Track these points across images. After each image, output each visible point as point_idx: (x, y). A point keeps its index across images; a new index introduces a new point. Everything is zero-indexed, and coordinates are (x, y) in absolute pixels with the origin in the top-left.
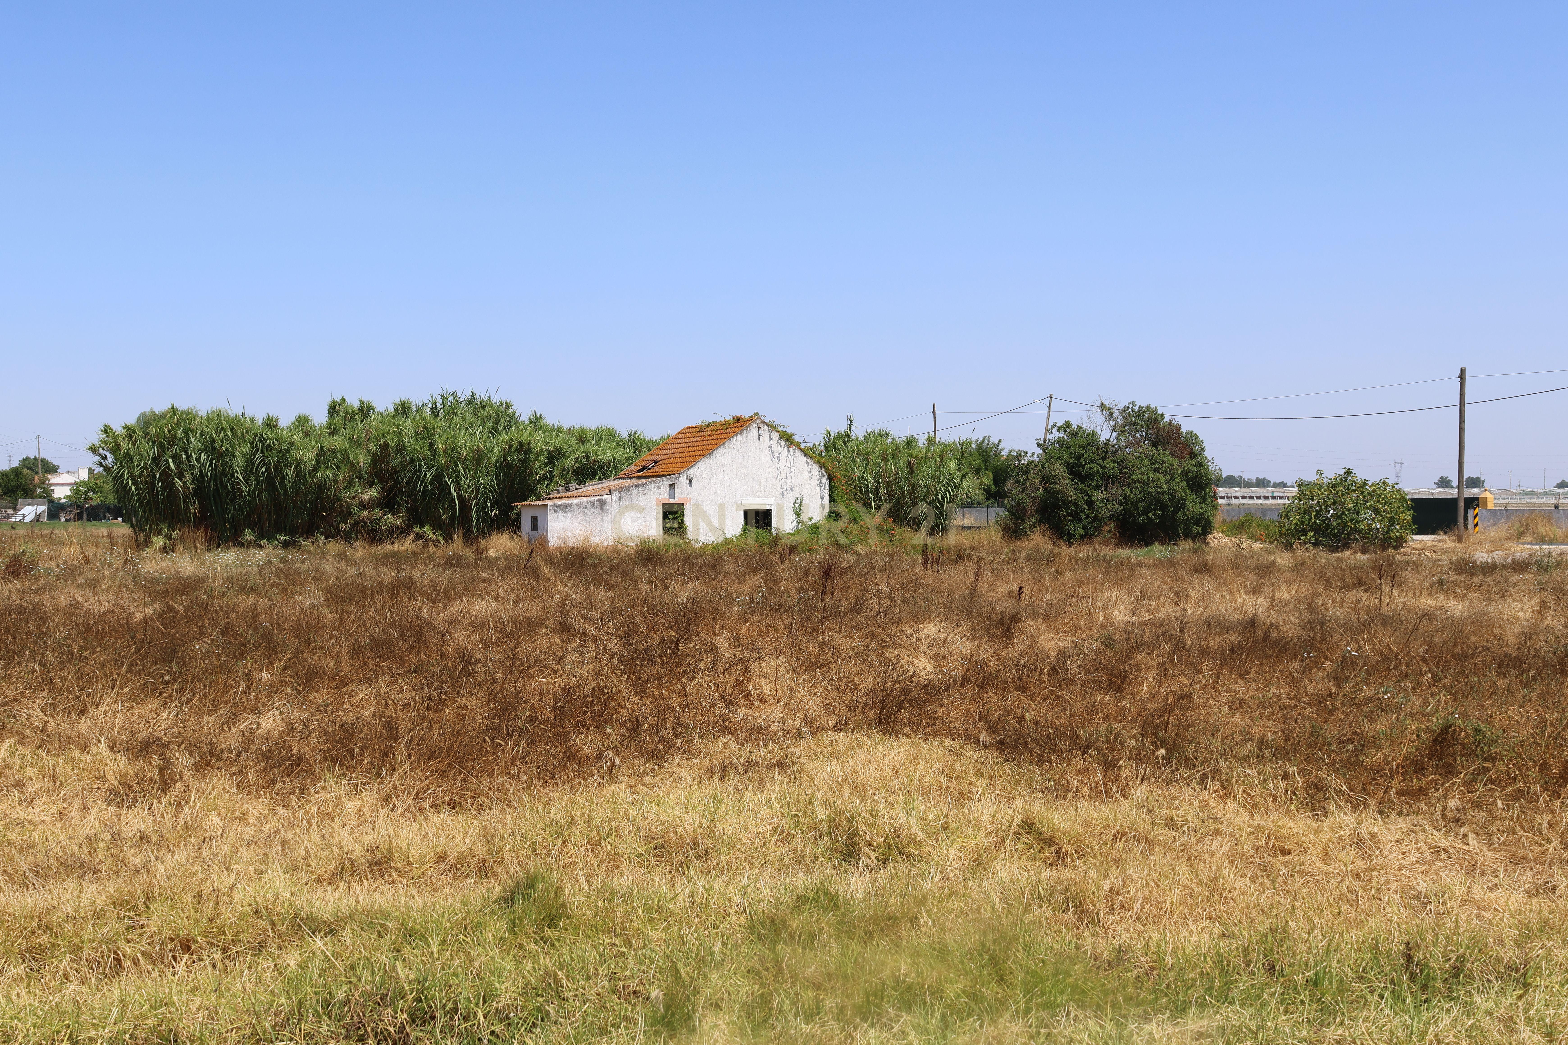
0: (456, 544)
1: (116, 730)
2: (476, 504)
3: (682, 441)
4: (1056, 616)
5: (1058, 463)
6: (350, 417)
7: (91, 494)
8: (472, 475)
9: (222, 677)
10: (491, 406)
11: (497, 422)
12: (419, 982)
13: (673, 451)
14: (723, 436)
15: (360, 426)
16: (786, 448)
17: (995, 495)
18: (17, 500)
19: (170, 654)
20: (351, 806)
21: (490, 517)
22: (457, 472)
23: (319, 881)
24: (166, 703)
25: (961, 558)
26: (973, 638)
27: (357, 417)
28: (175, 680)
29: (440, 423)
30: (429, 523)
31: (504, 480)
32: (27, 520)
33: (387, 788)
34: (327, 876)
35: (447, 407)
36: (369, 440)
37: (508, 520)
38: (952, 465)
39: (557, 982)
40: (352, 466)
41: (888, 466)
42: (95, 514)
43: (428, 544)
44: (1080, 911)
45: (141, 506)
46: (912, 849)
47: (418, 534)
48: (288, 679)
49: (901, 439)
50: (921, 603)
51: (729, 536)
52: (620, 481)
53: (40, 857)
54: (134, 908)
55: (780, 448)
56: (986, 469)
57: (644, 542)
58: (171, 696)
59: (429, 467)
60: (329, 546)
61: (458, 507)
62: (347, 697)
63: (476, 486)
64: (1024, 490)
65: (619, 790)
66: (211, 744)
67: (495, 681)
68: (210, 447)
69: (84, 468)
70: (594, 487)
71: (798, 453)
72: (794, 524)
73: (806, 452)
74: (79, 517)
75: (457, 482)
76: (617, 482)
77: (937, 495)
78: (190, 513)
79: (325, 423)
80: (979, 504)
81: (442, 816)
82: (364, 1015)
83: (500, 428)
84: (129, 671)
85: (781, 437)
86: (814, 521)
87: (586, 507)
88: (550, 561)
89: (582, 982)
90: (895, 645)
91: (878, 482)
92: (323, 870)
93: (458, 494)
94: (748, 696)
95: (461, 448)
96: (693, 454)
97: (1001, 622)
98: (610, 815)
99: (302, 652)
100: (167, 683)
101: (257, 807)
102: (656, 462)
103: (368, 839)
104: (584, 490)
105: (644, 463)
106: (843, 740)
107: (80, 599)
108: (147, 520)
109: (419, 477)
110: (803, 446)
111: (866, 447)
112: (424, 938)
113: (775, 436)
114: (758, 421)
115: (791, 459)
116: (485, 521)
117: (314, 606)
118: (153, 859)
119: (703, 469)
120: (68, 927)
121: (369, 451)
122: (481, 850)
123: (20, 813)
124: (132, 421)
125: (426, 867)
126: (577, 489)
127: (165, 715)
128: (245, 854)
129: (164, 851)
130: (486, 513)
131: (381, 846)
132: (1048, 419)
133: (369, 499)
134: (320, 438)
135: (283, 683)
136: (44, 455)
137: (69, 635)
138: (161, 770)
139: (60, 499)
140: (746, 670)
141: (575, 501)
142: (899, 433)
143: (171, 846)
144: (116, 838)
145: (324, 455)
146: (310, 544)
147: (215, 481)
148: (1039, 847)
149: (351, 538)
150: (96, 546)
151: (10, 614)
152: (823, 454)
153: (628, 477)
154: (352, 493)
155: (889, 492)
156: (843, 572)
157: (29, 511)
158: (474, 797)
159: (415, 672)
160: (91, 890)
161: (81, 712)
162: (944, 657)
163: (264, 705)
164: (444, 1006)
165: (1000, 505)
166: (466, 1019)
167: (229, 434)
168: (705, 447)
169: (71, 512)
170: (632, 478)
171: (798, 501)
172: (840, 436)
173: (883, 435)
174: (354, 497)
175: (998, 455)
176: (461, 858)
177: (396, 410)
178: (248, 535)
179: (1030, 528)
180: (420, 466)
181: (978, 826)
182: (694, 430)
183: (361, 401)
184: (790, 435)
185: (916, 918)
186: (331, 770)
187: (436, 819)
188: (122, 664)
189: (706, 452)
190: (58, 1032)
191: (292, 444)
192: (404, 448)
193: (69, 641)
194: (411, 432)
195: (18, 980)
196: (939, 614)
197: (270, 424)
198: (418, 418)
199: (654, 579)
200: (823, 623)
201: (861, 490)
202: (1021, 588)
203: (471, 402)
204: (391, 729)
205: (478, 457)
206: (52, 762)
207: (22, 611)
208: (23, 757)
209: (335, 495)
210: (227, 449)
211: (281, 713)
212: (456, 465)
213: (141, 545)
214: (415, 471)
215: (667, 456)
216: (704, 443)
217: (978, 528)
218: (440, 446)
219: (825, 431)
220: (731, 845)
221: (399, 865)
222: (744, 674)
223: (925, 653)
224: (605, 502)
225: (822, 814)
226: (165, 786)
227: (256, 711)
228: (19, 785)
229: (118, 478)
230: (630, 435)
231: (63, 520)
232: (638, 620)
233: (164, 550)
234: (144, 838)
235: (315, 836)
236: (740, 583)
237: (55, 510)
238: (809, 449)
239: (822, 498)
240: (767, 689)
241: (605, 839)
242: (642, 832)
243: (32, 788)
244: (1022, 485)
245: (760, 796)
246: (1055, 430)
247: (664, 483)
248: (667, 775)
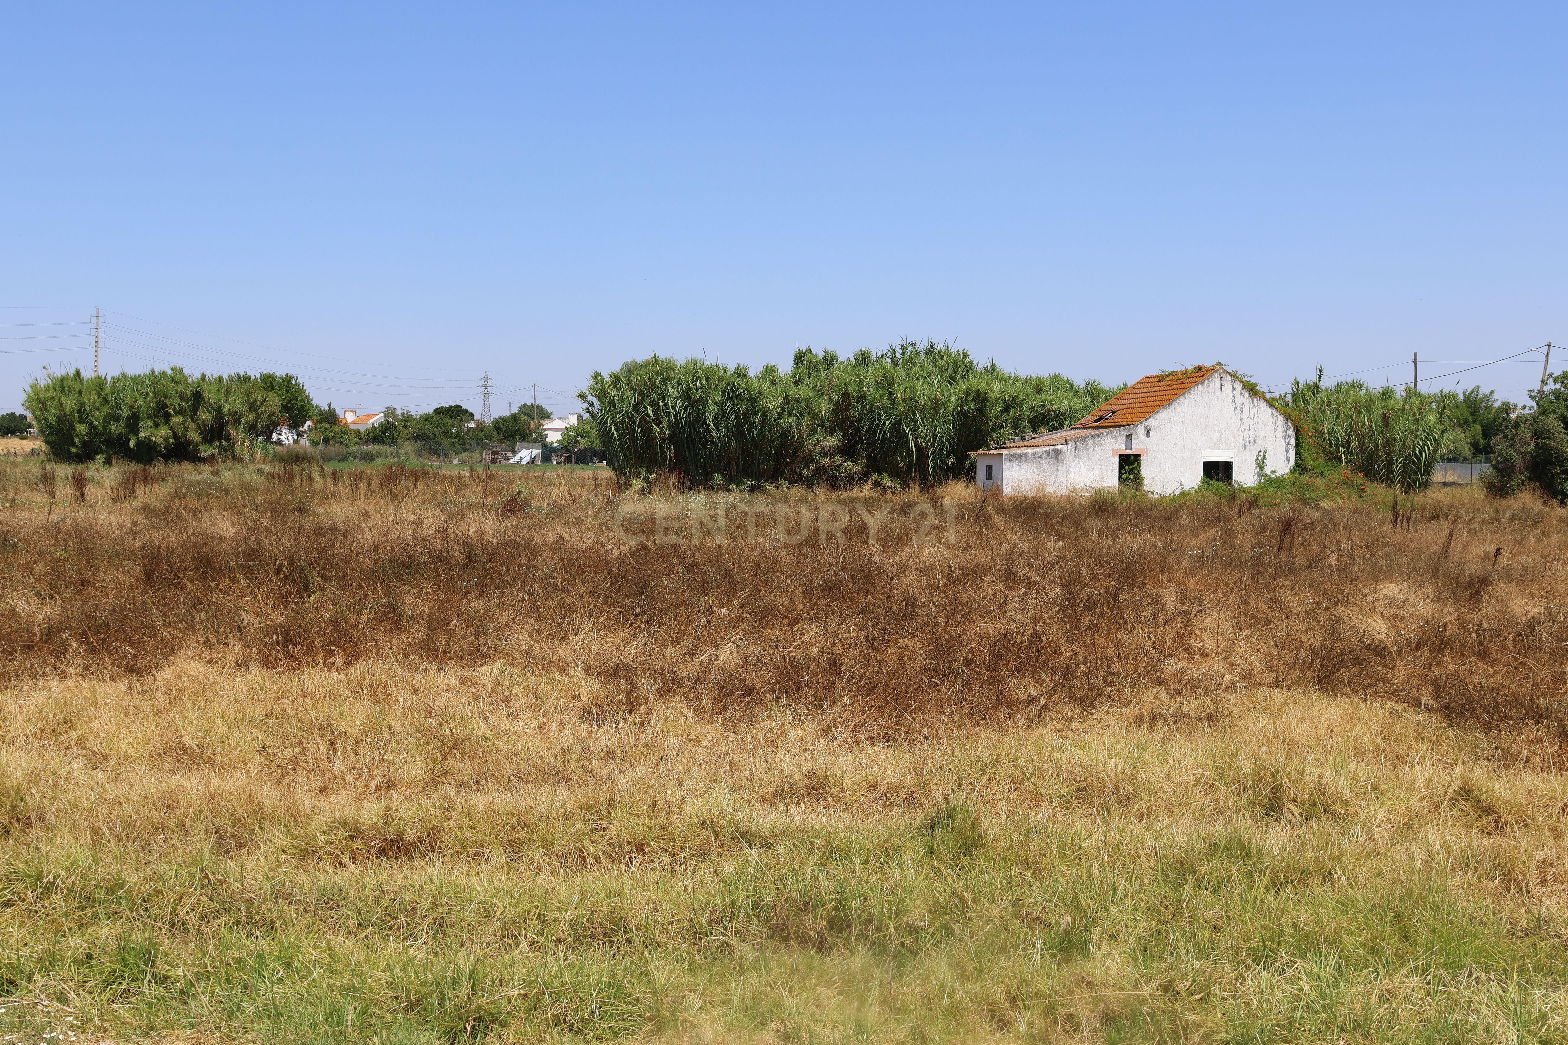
0: (912, 491)
1: (592, 656)
2: (933, 453)
3: (1141, 390)
4: (1532, 580)
5: (1552, 417)
6: (814, 366)
7: (579, 439)
8: (929, 424)
9: (685, 611)
10: (950, 356)
11: (955, 372)
12: (838, 893)
13: (1131, 401)
14: (1183, 386)
15: (823, 375)
16: (1250, 399)
17: (1481, 450)
18: (515, 444)
19: (642, 588)
20: (794, 734)
21: (947, 465)
22: (915, 420)
23: (763, 800)
24: (635, 634)
25: (1435, 517)
26: (1438, 599)
27: (820, 366)
28: (644, 613)
29: (900, 371)
30: (887, 471)
31: (960, 429)
32: (524, 462)
33: (827, 719)
34: (768, 797)
35: (906, 357)
36: (831, 389)
37: (963, 469)
38: (1432, 418)
39: (964, 902)
40: (814, 415)
41: (1361, 419)
42: (582, 458)
43: (886, 491)
44: (1508, 879)
45: (622, 450)
46: (1339, 809)
47: (876, 481)
48: (745, 615)
49: (1376, 390)
50: (1382, 562)
51: (1186, 488)
52: (1076, 431)
53: (523, 765)
54: (598, 812)
55: (1244, 399)
56: (1474, 422)
57: (1099, 492)
58: (640, 627)
59: (889, 416)
60: (792, 491)
61: (915, 455)
62: (798, 634)
63: (933, 435)
64: (1512, 446)
65: (1046, 733)
66: (673, 672)
67: (936, 625)
68: (686, 395)
69: (573, 414)
70: (1049, 437)
71: (1263, 404)
72: (1256, 477)
73: (1271, 403)
74: (568, 460)
75: (914, 431)
76: (1073, 432)
77: (1414, 449)
78: (666, 457)
79: (790, 373)
80: (1465, 459)
81: (875, 748)
82: (788, 919)
83: (958, 377)
84: (605, 602)
85: (1244, 387)
86: (1278, 474)
87: (1041, 457)
88: (1002, 510)
89: (987, 905)
90: (1348, 604)
91: (1349, 435)
92: (765, 791)
93: (915, 442)
94: (1188, 650)
95: (919, 398)
96: (1152, 404)
97: (1470, 585)
98: (1035, 757)
99: (759, 591)
100: (637, 615)
101: (710, 731)
102: (1113, 412)
103: (806, 765)
104: (1040, 440)
105: (1101, 413)
106: (1278, 696)
107: (564, 535)
108: (627, 464)
109: (878, 425)
110: (1268, 396)
111: (1337, 398)
112: (848, 856)
113: (1238, 386)
114: (1221, 371)
115: (1255, 410)
116: (941, 469)
117: (774, 548)
118: (617, 771)
119: (1161, 420)
120: (542, 825)
121: (831, 400)
122: (909, 781)
123: (506, 725)
124: (617, 370)
125: (858, 794)
126: (1032, 438)
127: (634, 644)
128: (696, 771)
129: (627, 765)
130: (943, 461)
131: (818, 773)
132: (1545, 369)
133: (831, 447)
134: (785, 387)
135: (740, 619)
136: (539, 402)
137: (555, 568)
138: (629, 693)
139: (552, 443)
140: (1187, 623)
141: (1030, 451)
142: (1375, 383)
143: (633, 761)
144: (586, 751)
145: (789, 404)
146: (775, 489)
147: (689, 427)
148: (1476, 815)
149: (813, 484)
150: (582, 487)
151: (506, 549)
152: (1290, 405)
153: (1085, 427)
154: (813, 440)
155: (1362, 445)
156: (1305, 527)
157: (525, 454)
158: (908, 733)
159: (862, 613)
160: (563, 795)
161: (562, 638)
162: (1403, 618)
163: (722, 639)
164: (859, 916)
165: (1487, 460)
166: (879, 930)
167: (704, 382)
168: (1164, 398)
169: (562, 455)
170: (1089, 428)
171: (1262, 454)
172: (1308, 386)
173: (1357, 385)
174: (816, 444)
175: (1489, 407)
176: (891, 789)
177: (857, 360)
178: (718, 479)
179: (1518, 486)
180: (880, 414)
181: (1411, 789)
182: (1153, 380)
183: (825, 351)
184: (1254, 385)
185: (1331, 874)
186: (778, 701)
187: (870, 750)
188: (599, 596)
189: (1166, 403)
190: (529, 912)
191: (760, 393)
192: (864, 397)
193: (554, 574)
194: (873, 381)
195: (501, 868)
196: (1402, 574)
197: (740, 373)
198: (878, 367)
199: (1105, 530)
200: (1275, 579)
201: (1331, 443)
202: (1499, 549)
203: (929, 351)
204: (835, 665)
205: (936, 406)
206: (535, 681)
207: (516, 545)
208: (511, 676)
209: (799, 442)
210: (701, 397)
211: (737, 647)
212: (914, 414)
213: (622, 487)
214: (874, 420)
215: (1125, 407)
216: (1164, 393)
217: (1460, 485)
218: (899, 395)
219: (1293, 381)
220: (1152, 792)
221: (834, 791)
222: (1185, 626)
223: (1382, 614)
224: (1061, 452)
225: (1247, 768)
226: (631, 708)
227: (715, 644)
228: (507, 700)
229: (602, 424)
230: (1087, 384)
231: (555, 462)
232: (1084, 571)
233: (643, 492)
234: (610, 753)
235: (760, 760)
236: (1194, 536)
237: (548, 453)
238: (1273, 399)
239: (1287, 451)
240: (1209, 643)
241: (1028, 779)
242: (1065, 775)
243: (517, 704)
244: (1511, 441)
245: (1187, 747)
246: (1551, 382)
247: (1121, 433)
248: (1095, 722)
